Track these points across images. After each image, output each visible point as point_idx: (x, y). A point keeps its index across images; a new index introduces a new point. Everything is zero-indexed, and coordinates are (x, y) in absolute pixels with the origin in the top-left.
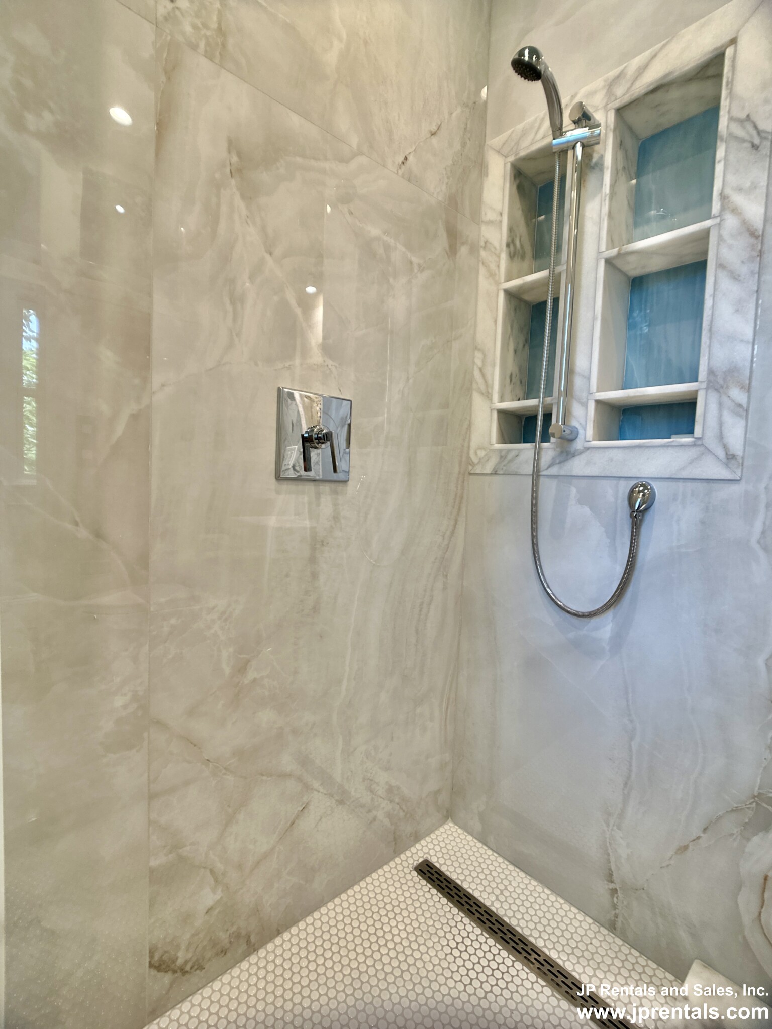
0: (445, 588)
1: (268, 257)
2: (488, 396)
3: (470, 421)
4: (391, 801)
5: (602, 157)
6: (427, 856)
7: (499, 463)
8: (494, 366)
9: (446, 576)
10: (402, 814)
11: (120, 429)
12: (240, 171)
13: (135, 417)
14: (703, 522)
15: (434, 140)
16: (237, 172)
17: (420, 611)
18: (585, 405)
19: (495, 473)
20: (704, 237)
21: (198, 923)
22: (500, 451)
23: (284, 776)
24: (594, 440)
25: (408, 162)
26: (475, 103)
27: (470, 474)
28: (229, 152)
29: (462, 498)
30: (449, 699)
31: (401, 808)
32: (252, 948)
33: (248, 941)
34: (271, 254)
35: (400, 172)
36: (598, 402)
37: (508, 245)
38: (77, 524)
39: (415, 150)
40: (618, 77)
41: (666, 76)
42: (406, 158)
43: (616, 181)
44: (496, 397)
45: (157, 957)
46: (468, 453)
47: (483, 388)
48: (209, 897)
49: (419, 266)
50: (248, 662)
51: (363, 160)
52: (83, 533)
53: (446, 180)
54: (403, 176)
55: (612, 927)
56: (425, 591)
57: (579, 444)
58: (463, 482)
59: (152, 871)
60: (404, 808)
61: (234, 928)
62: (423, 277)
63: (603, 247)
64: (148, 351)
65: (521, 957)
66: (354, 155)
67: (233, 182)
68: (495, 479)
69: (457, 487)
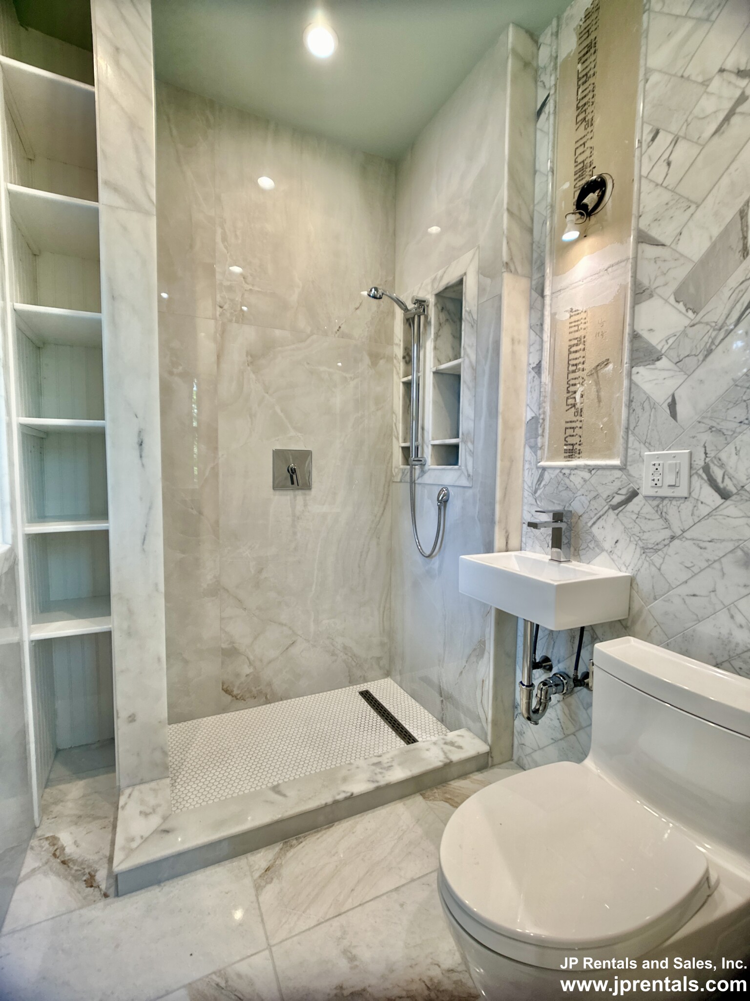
0: (378, 544)
1: (266, 395)
2: (398, 439)
3: (392, 452)
4: (346, 654)
5: (431, 318)
6: (367, 689)
7: (402, 476)
8: (399, 423)
9: (379, 538)
10: (354, 664)
11: (207, 473)
12: (251, 362)
13: (213, 468)
14: (462, 508)
15: (358, 312)
16: (250, 364)
17: (361, 556)
18: (428, 446)
19: (401, 482)
20: (459, 366)
21: (243, 679)
22: (402, 469)
23: (281, 624)
24: (432, 465)
25: (341, 328)
26: (386, 281)
27: (394, 482)
28: (247, 356)
29: (388, 495)
30: (384, 607)
31: (353, 659)
32: (268, 701)
33: (266, 698)
34: (267, 393)
35: (336, 335)
36: (433, 446)
37: (404, 358)
38: (192, 509)
39: (345, 321)
40: (435, 279)
41: (448, 284)
42: (340, 327)
43: (439, 330)
44: (401, 439)
45: (225, 687)
46: (392, 470)
47: (396, 434)
48: (246, 670)
49: (351, 378)
50: (262, 569)
51: (315, 337)
52: (195, 512)
53: (367, 329)
54: (338, 337)
55: (442, 721)
56: (364, 545)
57: (426, 467)
58: (389, 486)
59: (222, 649)
60: (355, 660)
61: (259, 688)
62: (352, 384)
63: (432, 367)
64: (217, 442)
65: (387, 721)
66: (309, 336)
67: (249, 368)
68: (402, 484)
69: (384, 489)
